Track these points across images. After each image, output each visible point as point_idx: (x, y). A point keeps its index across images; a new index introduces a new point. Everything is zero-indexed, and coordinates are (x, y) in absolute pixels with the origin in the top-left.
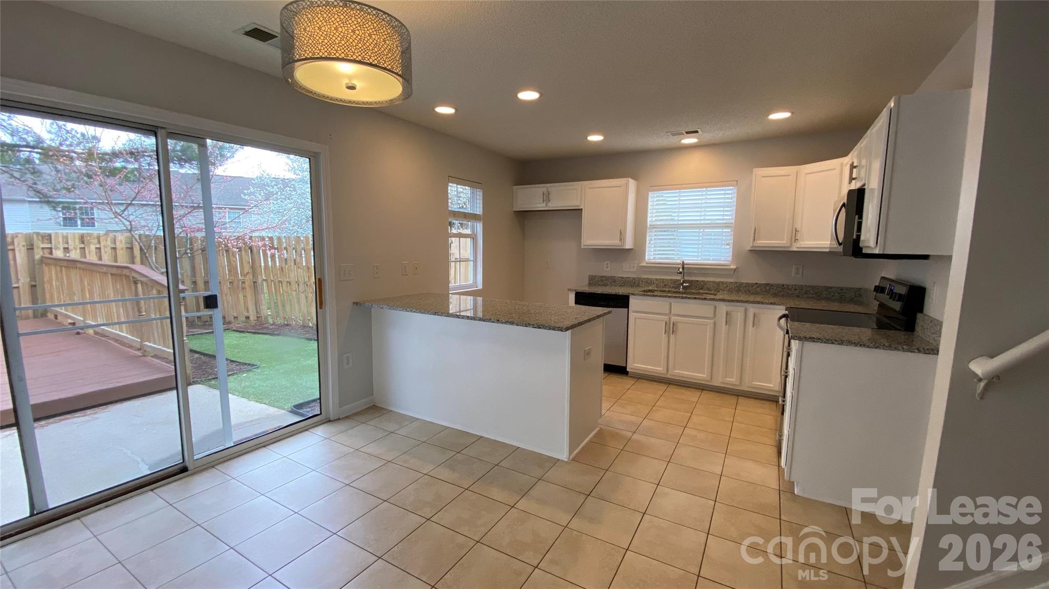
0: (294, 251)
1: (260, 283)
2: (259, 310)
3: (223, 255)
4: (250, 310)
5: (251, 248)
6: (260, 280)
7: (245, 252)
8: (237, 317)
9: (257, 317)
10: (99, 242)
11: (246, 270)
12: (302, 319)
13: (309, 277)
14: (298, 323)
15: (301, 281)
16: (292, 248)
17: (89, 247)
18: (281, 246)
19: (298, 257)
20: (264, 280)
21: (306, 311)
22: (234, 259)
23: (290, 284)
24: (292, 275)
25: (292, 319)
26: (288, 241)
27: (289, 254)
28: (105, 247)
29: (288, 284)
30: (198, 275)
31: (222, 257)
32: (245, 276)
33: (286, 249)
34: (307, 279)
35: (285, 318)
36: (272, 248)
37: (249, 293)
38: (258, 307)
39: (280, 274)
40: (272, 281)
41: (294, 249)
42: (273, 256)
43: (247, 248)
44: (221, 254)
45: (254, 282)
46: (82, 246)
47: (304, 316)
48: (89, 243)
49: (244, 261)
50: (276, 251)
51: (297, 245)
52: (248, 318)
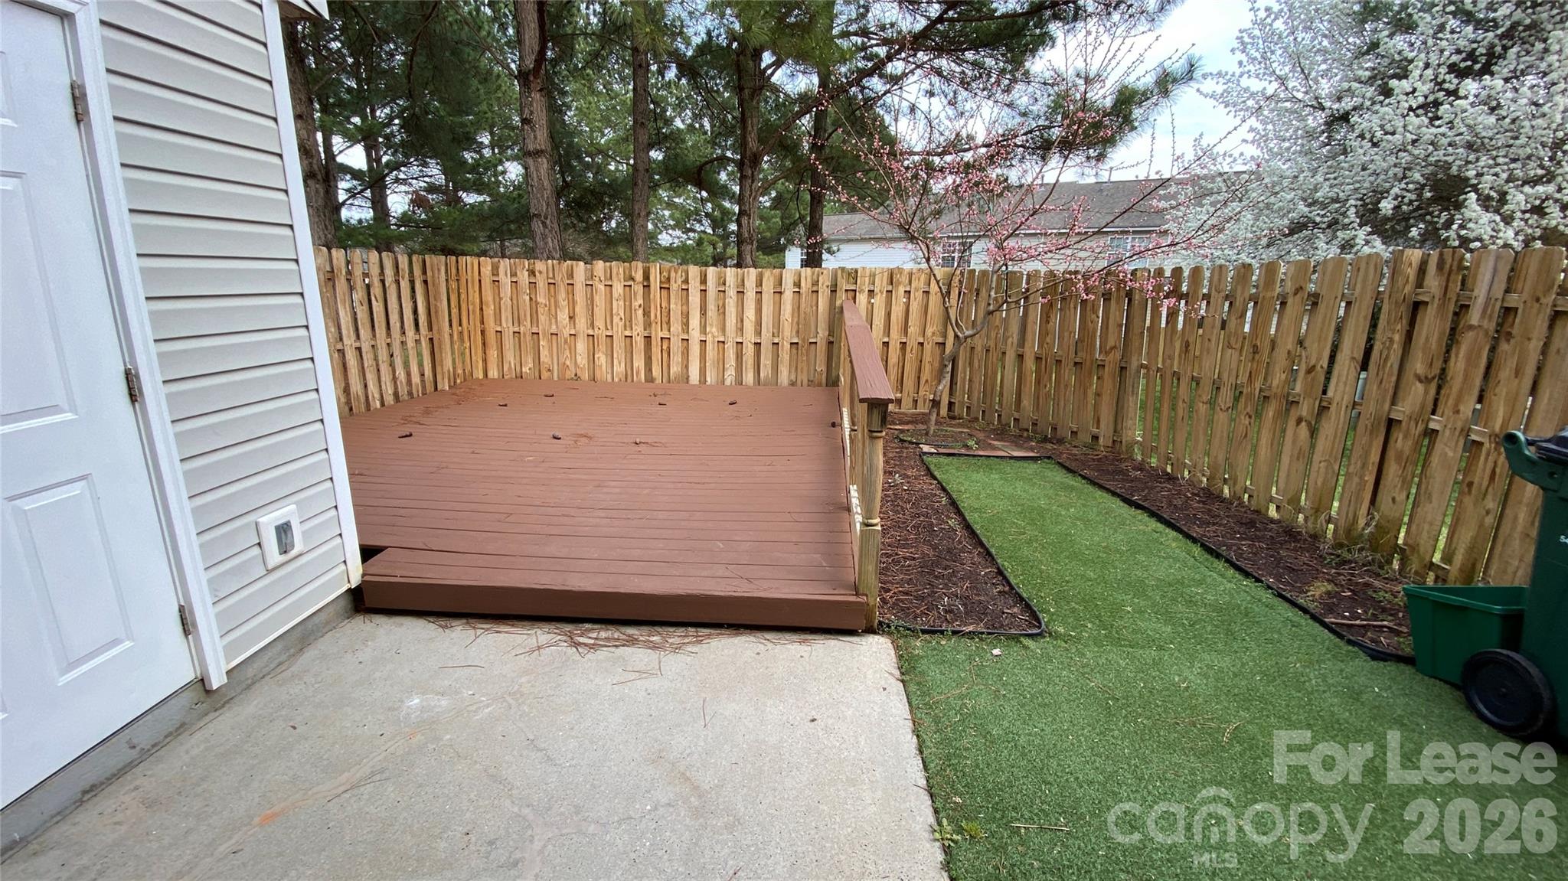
0: (1227, 304)
1: (1133, 372)
2: (1119, 426)
3: (1075, 308)
4: (1102, 425)
5: (1130, 295)
6: (1134, 364)
7: (1118, 302)
8: (1076, 433)
9: (1114, 441)
10: (910, 283)
11: (1111, 343)
12: (1208, 473)
13: (1250, 376)
14: (1195, 480)
15: (1228, 380)
16: (1223, 294)
17: (897, 291)
18: (1196, 291)
19: (1233, 318)
20: (1142, 366)
21: (1221, 458)
22: (1094, 316)
23: (1198, 384)
24: (1207, 364)
25: (1185, 465)
26: (1216, 278)
27: (1212, 309)
28: (916, 290)
29: (1194, 384)
30: (1028, 345)
31: (1072, 310)
32: (1107, 353)
33: (1207, 297)
34: (1243, 379)
35: (1169, 459)
36: (1176, 293)
37: (1109, 386)
38: (1120, 422)
39: (1180, 356)
40: (1158, 370)
41: (1227, 297)
42: (1172, 314)
43: (1123, 294)
44: (1072, 306)
45: (1122, 368)
46: (890, 288)
47: (1213, 467)
48: (899, 283)
49: (1111, 321)
50: (1183, 302)
51: (1239, 288)
52: (1095, 438)
